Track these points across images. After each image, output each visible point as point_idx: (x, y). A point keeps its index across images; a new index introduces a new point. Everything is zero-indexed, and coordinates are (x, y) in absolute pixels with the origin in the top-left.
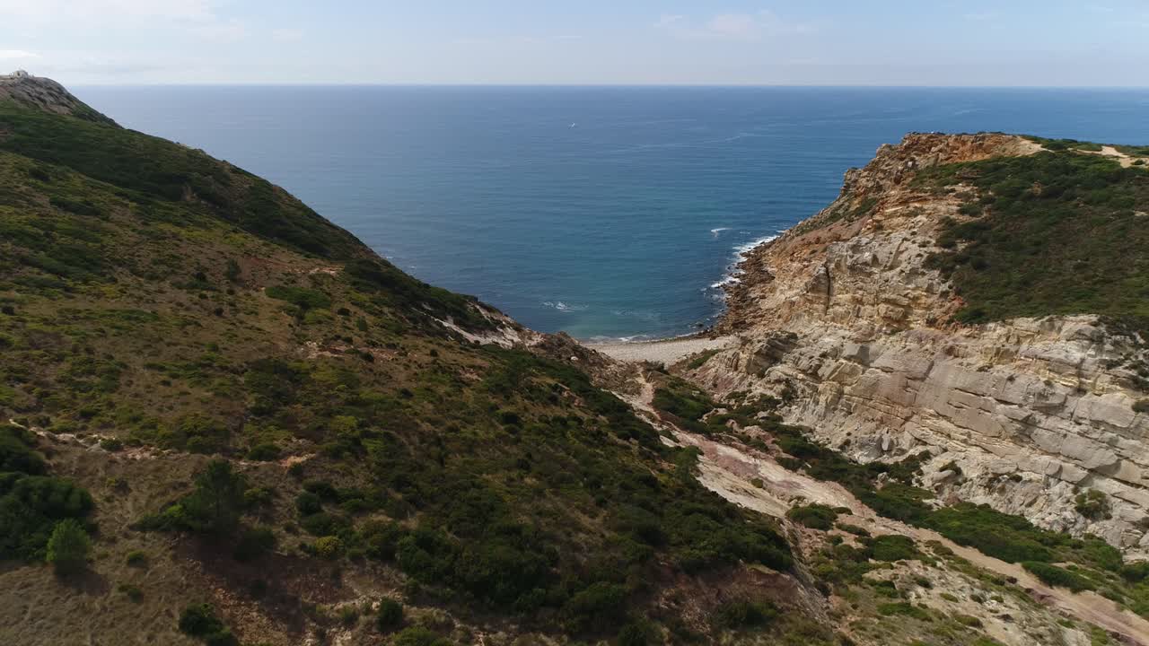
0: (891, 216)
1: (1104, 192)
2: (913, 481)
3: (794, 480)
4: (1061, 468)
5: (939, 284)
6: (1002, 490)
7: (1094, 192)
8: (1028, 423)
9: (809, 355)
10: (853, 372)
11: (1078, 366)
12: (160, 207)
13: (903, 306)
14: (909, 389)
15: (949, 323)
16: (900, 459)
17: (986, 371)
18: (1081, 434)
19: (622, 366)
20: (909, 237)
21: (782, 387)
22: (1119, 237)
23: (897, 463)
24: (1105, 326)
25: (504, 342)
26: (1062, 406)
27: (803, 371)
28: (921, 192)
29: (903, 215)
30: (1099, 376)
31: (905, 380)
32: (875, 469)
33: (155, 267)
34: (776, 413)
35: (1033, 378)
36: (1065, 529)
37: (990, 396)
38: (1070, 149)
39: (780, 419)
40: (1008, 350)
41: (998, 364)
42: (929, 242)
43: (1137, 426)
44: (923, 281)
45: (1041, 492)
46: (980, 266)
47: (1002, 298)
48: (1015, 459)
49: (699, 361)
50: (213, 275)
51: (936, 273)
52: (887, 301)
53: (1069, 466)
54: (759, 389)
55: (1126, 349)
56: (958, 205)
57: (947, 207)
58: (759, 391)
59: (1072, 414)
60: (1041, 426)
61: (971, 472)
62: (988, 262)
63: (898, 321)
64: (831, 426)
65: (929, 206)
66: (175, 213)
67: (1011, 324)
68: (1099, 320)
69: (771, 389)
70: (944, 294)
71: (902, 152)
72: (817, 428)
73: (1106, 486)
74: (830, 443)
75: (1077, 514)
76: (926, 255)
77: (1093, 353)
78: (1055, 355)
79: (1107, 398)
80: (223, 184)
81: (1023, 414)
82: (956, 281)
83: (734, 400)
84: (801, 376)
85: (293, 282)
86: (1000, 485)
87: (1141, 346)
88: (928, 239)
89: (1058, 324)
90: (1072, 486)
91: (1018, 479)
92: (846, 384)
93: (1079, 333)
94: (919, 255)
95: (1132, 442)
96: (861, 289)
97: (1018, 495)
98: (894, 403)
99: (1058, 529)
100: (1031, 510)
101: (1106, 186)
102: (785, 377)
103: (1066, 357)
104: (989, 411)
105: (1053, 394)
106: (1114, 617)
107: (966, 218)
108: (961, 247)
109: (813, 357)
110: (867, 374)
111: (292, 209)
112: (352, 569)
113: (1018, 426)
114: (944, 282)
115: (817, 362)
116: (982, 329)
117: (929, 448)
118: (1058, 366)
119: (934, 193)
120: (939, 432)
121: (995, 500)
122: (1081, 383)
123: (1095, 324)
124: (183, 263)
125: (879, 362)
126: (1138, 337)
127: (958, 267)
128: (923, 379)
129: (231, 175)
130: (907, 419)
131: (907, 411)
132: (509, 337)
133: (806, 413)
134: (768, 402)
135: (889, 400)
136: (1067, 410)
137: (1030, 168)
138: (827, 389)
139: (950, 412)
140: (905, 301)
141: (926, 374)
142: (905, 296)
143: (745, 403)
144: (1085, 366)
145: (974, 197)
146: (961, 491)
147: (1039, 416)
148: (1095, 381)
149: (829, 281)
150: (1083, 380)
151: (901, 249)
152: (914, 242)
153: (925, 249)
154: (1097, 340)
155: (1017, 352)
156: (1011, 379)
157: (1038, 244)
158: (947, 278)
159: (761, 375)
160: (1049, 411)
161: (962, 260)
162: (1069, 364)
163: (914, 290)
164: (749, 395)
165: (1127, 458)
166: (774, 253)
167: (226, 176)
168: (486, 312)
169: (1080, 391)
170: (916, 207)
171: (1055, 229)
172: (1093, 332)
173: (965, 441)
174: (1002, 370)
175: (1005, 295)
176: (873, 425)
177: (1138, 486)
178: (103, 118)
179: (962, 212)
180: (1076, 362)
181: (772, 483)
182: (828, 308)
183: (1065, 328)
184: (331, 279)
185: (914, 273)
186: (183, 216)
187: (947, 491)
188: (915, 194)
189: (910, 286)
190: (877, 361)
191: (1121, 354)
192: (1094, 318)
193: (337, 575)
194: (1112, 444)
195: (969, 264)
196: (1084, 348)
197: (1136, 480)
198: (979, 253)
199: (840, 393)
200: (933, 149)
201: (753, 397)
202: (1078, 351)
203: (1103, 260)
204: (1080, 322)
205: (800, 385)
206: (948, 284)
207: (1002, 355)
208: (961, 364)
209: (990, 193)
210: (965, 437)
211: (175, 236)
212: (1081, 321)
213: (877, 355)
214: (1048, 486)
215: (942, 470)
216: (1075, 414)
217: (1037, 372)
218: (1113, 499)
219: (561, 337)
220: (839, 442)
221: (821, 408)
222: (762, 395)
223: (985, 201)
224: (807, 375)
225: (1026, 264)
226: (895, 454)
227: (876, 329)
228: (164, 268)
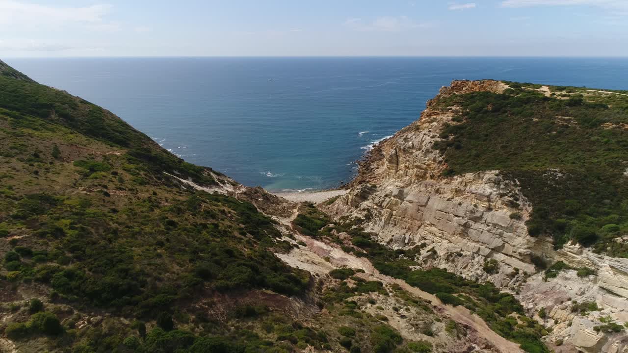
0: (423, 123)
1: (520, 109)
2: (415, 259)
3: (346, 257)
4: (479, 249)
5: (439, 157)
6: (453, 261)
7: (516, 108)
8: (466, 226)
9: (380, 195)
10: (396, 204)
11: (488, 197)
12: (27, 120)
13: (423, 169)
14: (420, 211)
15: (439, 177)
16: (412, 247)
17: (450, 200)
18: (489, 231)
19: (291, 204)
20: (427, 133)
21: (366, 212)
22: (524, 132)
23: (410, 249)
24: (502, 176)
25: (221, 191)
26: (481, 217)
27: (376, 204)
28: (436, 110)
29: (428, 122)
30: (497, 201)
31: (418, 207)
32: (398, 253)
33: (10, 151)
34: (362, 226)
35: (469, 203)
36: (477, 279)
37: (451, 213)
38: (522, 88)
39: (363, 229)
40: (460, 189)
41: (456, 197)
42: (436, 136)
43: (512, 226)
44: (431, 156)
45: (470, 261)
46: (458, 147)
47: (465, 163)
48: (461, 245)
49: (332, 201)
50: (44, 155)
51: (438, 151)
52: (417, 167)
53: (483, 247)
54: (355, 214)
55: (510, 187)
56: (452, 116)
57: (447, 117)
58: (355, 215)
59: (486, 221)
60: (472, 227)
61: (441, 253)
62: (462, 145)
63: (422, 177)
64: (386, 232)
65: (439, 117)
66: (36, 123)
67: (464, 176)
68: (500, 173)
69: (360, 214)
70: (440, 162)
71: (450, 91)
72: (380, 233)
73: (499, 257)
74: (383, 240)
75: (483, 272)
76: (433, 142)
77: (495, 189)
78: (479, 191)
79: (500, 212)
80: (73, 108)
81: (463, 222)
82: (446, 156)
83: (342, 220)
84: (375, 207)
85: (93, 158)
86: (452, 258)
87: (518, 185)
88: (436, 134)
89: (482, 175)
90: (484, 258)
91: (460, 255)
92: (394, 210)
93: (489, 179)
94: (431, 142)
95: (510, 234)
96: (408, 161)
97: (460, 262)
98: (414, 219)
99: (474, 279)
100: (465, 270)
101: (521, 106)
102: (367, 207)
103: (484, 192)
104: (450, 221)
105: (477, 211)
106: (469, 318)
107: (455, 123)
108: (451, 138)
109: (381, 197)
110: (403, 205)
111: (112, 122)
112: (23, 286)
113: (462, 228)
114: (441, 156)
115: (383, 199)
116: (452, 180)
117: (426, 241)
118: (479, 197)
119: (442, 110)
120: (431, 233)
121: (449, 266)
122: (490, 205)
123: (497, 175)
124: (28, 149)
125: (408, 198)
126: (517, 181)
127: (448, 148)
128: (425, 206)
129: (80, 104)
130: (419, 227)
131: (419, 223)
132: (226, 188)
133: (375, 226)
134: (359, 221)
135: (411, 218)
136: (483, 219)
137: (487, 97)
138: (385, 212)
139: (435, 222)
140: (425, 167)
141: (427, 203)
142: (424, 164)
143: (347, 221)
144: (492, 196)
145: (460, 112)
146: (435, 262)
147: (471, 223)
148: (496, 204)
149: (397, 158)
150: (491, 203)
151: (423, 140)
152: (429, 136)
153: (434, 139)
154: (497, 183)
155: (464, 190)
156: (460, 204)
157: (487, 135)
158: (443, 154)
159: (357, 207)
160: (476, 220)
161: (450, 145)
162: (484, 196)
163: (428, 160)
164: (350, 217)
165: (507, 242)
166: (388, 145)
167: (76, 105)
168: (216, 176)
169: (489, 209)
170: (433, 118)
171: (495, 128)
172: (496, 179)
173: (441, 237)
174: (458, 199)
175: (467, 162)
176: (404, 231)
177: (511, 256)
178: (21, 75)
179: (453, 120)
180: (487, 194)
181: (334, 258)
182: (397, 172)
183: (485, 177)
184: (115, 157)
185: (428, 152)
186: (40, 125)
187: (429, 263)
188: (434, 111)
189: (426, 159)
190: (407, 198)
191: (508, 190)
192: (497, 172)
193: (15, 289)
194: (501, 235)
195: (453, 147)
196: (491, 187)
197: (510, 253)
198: (459, 141)
199: (391, 215)
200: (464, 89)
201: (351, 218)
202: (489, 188)
203: (515, 143)
204: (490, 174)
205: (375, 212)
206: (443, 157)
207: (458, 192)
208: (441, 197)
209: (468, 110)
210: (441, 235)
211: (29, 135)
212: (492, 173)
213: (407, 194)
214: (474, 258)
215: (428, 252)
216: (487, 221)
217: (471, 200)
218: (501, 264)
219: (257, 189)
220: (388, 240)
221: (382, 223)
222: (356, 217)
223: (465, 114)
224: (378, 206)
225: (479, 146)
226: (410, 245)
227: (413, 181)
228: (16, 151)
